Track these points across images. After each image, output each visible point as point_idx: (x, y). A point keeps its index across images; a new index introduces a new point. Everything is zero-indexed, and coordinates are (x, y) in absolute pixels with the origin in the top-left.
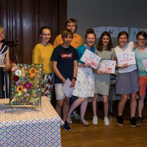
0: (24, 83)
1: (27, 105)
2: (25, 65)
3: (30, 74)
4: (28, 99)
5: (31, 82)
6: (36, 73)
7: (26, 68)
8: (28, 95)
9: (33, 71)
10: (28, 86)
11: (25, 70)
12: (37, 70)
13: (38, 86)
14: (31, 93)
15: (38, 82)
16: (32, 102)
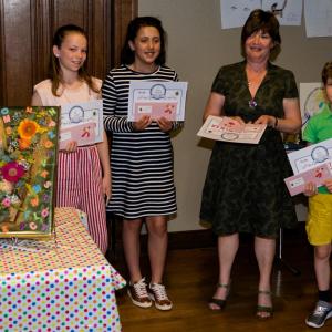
0: (0, 164)
2: (5, 110)
4: (13, 213)
5: (22, 162)
6: (39, 135)
7: (7, 119)
8: (15, 199)
9: (29, 130)
10: (13, 172)
11: (6, 125)
12: (42, 125)
13: (45, 174)
14: (22, 196)
15: (44, 163)
16: (28, 222)
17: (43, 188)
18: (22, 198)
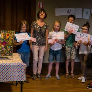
0: (2, 42)
1: (4, 55)
2: (4, 31)
3: (6, 36)
4: (4, 52)
5: (6, 41)
6: (10, 36)
7: (4, 33)
8: (4, 49)
9: (8, 35)
10: (4, 44)
11: (4, 34)
12: (11, 34)
13: (11, 44)
14: (6, 48)
15: (11, 42)
16: (7, 54)
17: (11, 47)
18: (6, 49)
